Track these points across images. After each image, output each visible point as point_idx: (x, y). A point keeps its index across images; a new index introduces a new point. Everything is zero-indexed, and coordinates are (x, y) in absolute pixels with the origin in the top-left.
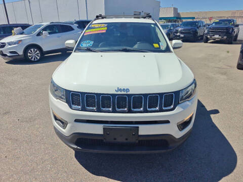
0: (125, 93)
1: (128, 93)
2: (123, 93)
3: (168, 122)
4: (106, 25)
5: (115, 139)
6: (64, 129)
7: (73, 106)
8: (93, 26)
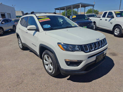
5: (99, 60)
6: (78, 66)
7: (86, 51)
8: (39, 17)
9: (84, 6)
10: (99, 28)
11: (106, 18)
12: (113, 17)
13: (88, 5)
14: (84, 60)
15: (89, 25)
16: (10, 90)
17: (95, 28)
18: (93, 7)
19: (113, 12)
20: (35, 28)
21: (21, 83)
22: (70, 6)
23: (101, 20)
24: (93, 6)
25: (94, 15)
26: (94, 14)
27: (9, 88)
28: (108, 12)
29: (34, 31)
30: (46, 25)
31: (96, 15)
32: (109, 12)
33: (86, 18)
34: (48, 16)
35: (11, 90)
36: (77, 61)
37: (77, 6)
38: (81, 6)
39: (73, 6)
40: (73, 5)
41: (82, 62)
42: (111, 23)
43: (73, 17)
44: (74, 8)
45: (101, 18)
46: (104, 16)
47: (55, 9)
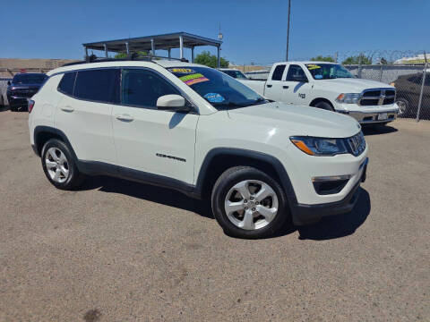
6: (339, 191)
11: (284, 82)
12: (305, 80)
13: (203, 42)
18: (216, 48)
19: (302, 64)
20: (183, 104)
23: (269, 86)
24: (218, 45)
25: (235, 71)
28: (288, 64)
32: (291, 66)
36: (339, 178)
38: (184, 43)
39: (155, 42)
40: (156, 38)
41: (348, 180)
42: (303, 96)
44: (157, 47)
45: (270, 81)
46: (277, 76)
47: (84, 45)
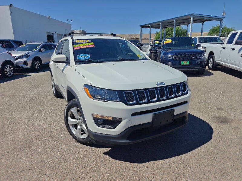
0: (163, 85)
1: (165, 85)
2: (161, 86)
3: (186, 102)
4: (90, 41)
5: (161, 123)
6: (114, 128)
7: (129, 103)
8: (77, 41)
9: (201, 20)
10: (220, 65)
13: (209, 19)
14: (125, 119)
15: (196, 58)
16: (6, 156)
17: (212, 66)
18: (220, 22)
20: (65, 60)
21: (26, 149)
22: (171, 21)
24: (221, 20)
25: (216, 38)
26: (215, 36)
27: (7, 153)
28: (239, 32)
29: (65, 64)
30: (84, 55)
31: (221, 38)
32: (241, 33)
33: (193, 45)
34: (93, 40)
35: (8, 157)
37: (185, 21)
38: (194, 21)
39: (176, 21)
40: (177, 19)
41: (121, 121)
42: (241, 55)
43: (165, 43)
47: (141, 26)
